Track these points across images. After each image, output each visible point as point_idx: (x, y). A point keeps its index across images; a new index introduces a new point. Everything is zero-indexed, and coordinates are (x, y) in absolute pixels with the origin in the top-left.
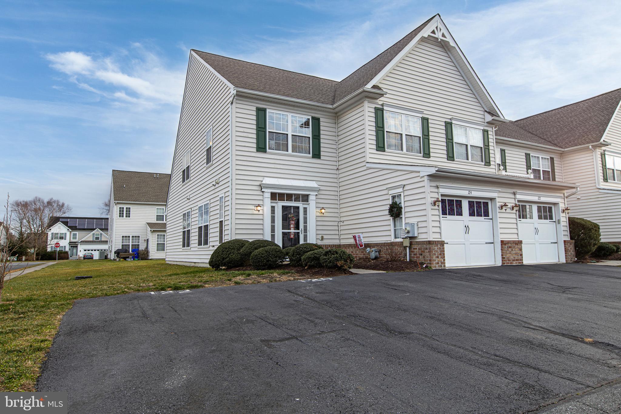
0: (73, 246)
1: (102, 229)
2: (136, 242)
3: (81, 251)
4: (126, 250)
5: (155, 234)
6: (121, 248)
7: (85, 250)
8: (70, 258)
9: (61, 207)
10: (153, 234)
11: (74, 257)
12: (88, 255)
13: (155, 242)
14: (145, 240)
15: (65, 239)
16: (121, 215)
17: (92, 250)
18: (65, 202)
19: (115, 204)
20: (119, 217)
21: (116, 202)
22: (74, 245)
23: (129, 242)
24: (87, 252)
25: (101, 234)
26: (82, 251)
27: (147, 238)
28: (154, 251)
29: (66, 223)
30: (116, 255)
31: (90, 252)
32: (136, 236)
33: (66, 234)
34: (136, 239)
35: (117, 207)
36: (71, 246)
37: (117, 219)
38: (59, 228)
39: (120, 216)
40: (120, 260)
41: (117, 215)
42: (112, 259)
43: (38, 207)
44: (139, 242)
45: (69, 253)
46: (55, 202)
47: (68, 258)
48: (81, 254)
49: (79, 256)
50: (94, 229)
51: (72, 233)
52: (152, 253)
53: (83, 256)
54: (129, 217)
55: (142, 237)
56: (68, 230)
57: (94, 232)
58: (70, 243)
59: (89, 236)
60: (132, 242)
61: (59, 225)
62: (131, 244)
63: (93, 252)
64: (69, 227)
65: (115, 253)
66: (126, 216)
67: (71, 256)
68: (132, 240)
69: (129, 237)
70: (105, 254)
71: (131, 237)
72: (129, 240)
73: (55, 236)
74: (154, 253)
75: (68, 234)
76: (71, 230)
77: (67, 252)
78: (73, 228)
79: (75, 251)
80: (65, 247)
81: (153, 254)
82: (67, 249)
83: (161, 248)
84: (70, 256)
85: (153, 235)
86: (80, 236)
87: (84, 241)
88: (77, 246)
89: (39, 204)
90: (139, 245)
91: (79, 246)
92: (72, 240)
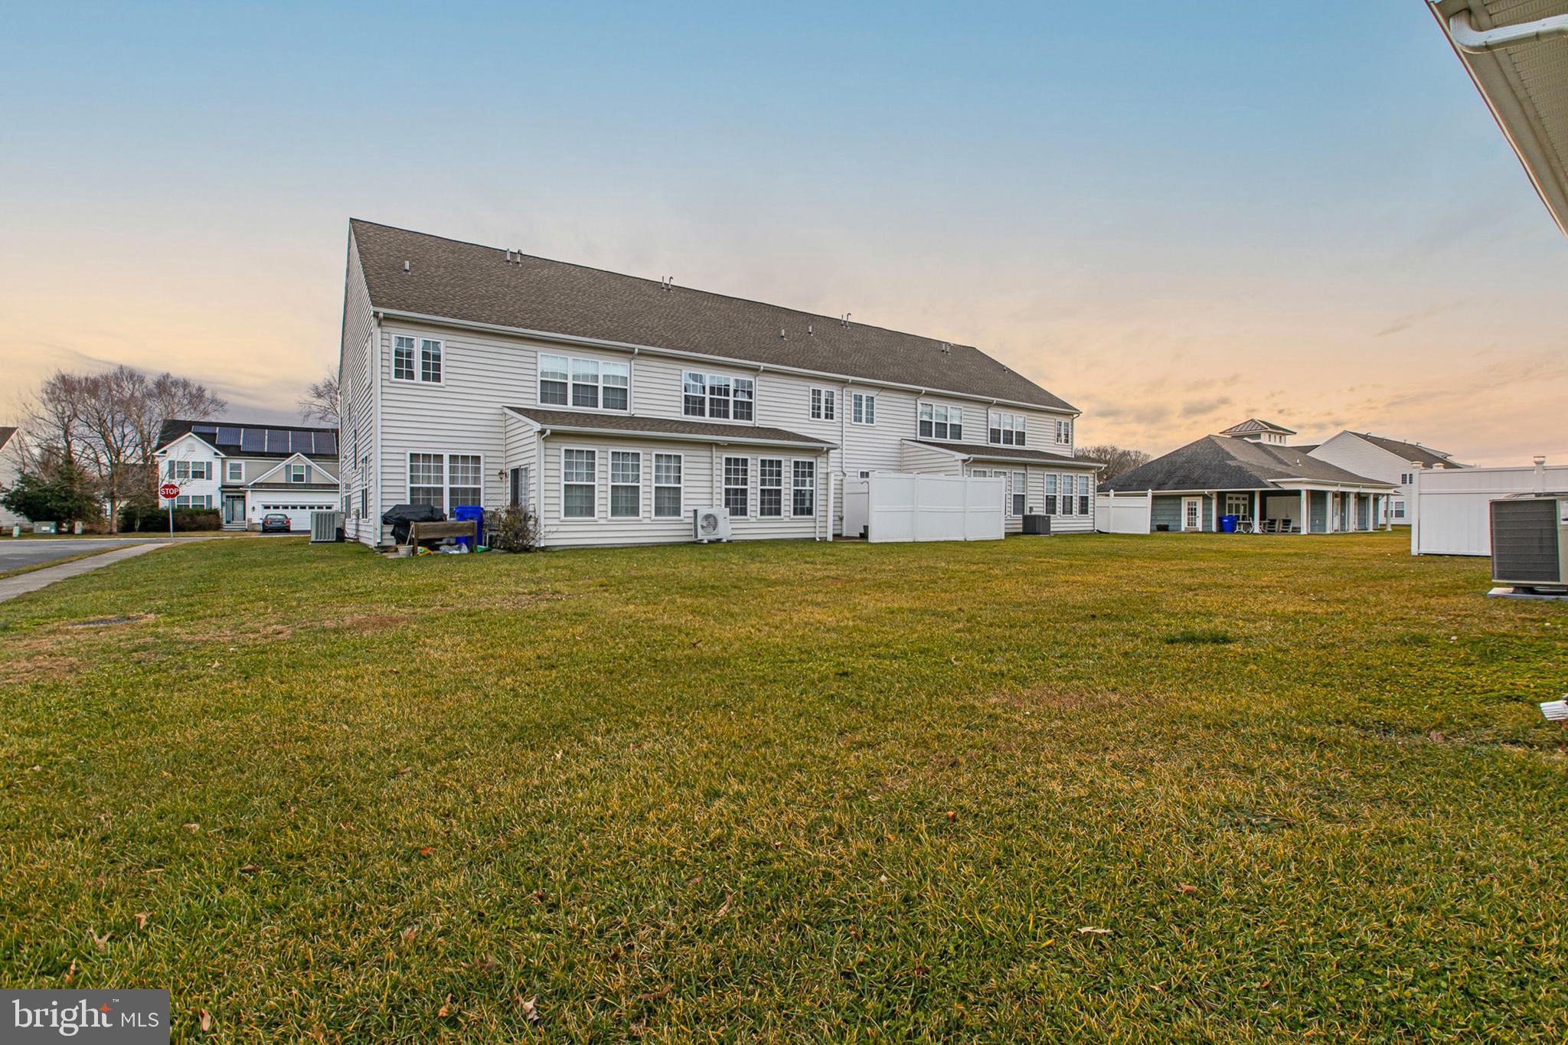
0: (233, 497)
1: (310, 456)
2: (466, 480)
3: (256, 509)
4: (432, 510)
5: (556, 446)
6: (408, 503)
7: (267, 507)
8: (227, 527)
9: (197, 397)
10: (549, 445)
11: (238, 523)
12: (274, 520)
13: (556, 480)
14: (501, 473)
15: (209, 478)
16: (403, 366)
17: (286, 507)
18: (204, 386)
19: (375, 322)
20: (393, 379)
21: (382, 311)
22: (234, 494)
23: (440, 479)
24: (272, 511)
25: (309, 467)
26: (259, 507)
27: (515, 465)
28: (556, 515)
29: (209, 438)
30: (389, 529)
31: (281, 511)
32: (465, 458)
33: (209, 464)
34: (465, 470)
35: (386, 336)
36: (228, 497)
37: (386, 383)
38: (190, 450)
39: (399, 374)
40: (414, 551)
41: (386, 370)
42: (372, 544)
43: (127, 394)
44: (476, 480)
45: (223, 514)
46: (175, 383)
47: (218, 527)
48: (256, 516)
49: (250, 520)
50: (288, 455)
51: (229, 462)
52: (549, 522)
53: (261, 522)
54: (437, 378)
55: (488, 460)
56: (216, 454)
57: (288, 461)
58: (224, 488)
59: (276, 471)
60: (452, 480)
61: (190, 441)
62: (446, 486)
63: (289, 513)
64: (218, 447)
65: (386, 520)
66: (426, 377)
67: (228, 522)
68: (452, 470)
69: (439, 458)
70: (338, 525)
71: (446, 459)
72: (440, 469)
73: (179, 469)
74: (556, 522)
75: (217, 465)
76: (223, 456)
77: (216, 512)
78: (232, 449)
79: (239, 507)
80: (209, 498)
81: (554, 529)
82: (216, 504)
83: (578, 504)
84: (224, 522)
85: (549, 452)
86: (248, 470)
87: (261, 484)
88: (244, 497)
89: (131, 386)
90: (477, 491)
91: (249, 495)
92: (229, 481)
